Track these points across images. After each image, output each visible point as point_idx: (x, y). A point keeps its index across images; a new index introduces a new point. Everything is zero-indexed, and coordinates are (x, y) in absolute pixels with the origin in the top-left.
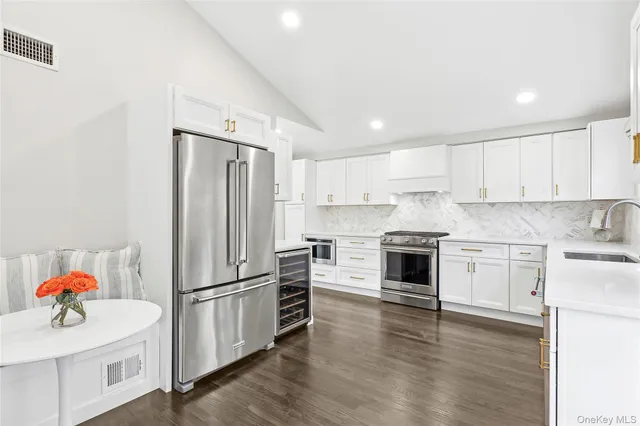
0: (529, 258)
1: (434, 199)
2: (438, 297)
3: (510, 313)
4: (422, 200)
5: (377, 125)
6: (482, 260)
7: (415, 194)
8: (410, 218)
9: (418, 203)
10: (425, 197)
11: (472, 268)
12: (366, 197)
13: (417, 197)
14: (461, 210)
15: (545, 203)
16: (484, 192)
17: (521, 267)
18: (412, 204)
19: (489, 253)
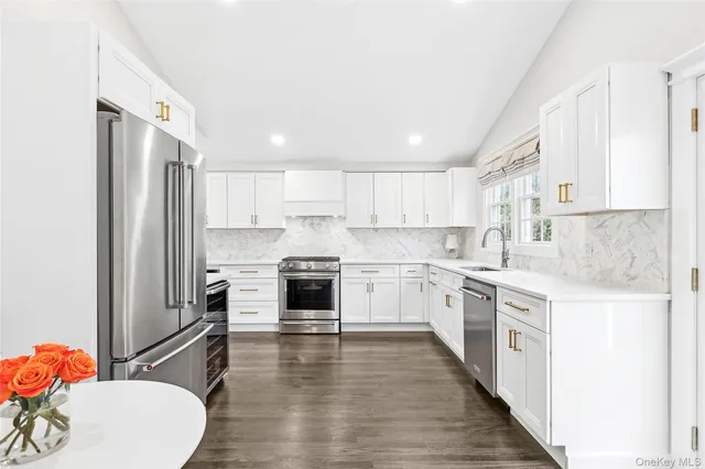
0: (414, 275)
1: (323, 223)
2: (339, 319)
3: (400, 324)
4: (312, 224)
5: (278, 140)
6: (379, 280)
7: (305, 218)
8: (299, 243)
9: (308, 228)
10: (316, 221)
11: (370, 288)
12: (255, 219)
13: (308, 221)
14: (349, 234)
15: (414, 229)
16: (374, 218)
17: (408, 283)
18: (301, 228)
19: (385, 273)
